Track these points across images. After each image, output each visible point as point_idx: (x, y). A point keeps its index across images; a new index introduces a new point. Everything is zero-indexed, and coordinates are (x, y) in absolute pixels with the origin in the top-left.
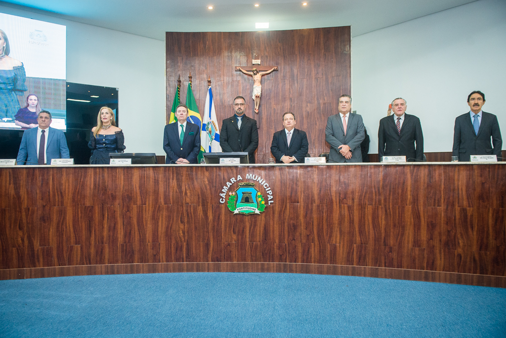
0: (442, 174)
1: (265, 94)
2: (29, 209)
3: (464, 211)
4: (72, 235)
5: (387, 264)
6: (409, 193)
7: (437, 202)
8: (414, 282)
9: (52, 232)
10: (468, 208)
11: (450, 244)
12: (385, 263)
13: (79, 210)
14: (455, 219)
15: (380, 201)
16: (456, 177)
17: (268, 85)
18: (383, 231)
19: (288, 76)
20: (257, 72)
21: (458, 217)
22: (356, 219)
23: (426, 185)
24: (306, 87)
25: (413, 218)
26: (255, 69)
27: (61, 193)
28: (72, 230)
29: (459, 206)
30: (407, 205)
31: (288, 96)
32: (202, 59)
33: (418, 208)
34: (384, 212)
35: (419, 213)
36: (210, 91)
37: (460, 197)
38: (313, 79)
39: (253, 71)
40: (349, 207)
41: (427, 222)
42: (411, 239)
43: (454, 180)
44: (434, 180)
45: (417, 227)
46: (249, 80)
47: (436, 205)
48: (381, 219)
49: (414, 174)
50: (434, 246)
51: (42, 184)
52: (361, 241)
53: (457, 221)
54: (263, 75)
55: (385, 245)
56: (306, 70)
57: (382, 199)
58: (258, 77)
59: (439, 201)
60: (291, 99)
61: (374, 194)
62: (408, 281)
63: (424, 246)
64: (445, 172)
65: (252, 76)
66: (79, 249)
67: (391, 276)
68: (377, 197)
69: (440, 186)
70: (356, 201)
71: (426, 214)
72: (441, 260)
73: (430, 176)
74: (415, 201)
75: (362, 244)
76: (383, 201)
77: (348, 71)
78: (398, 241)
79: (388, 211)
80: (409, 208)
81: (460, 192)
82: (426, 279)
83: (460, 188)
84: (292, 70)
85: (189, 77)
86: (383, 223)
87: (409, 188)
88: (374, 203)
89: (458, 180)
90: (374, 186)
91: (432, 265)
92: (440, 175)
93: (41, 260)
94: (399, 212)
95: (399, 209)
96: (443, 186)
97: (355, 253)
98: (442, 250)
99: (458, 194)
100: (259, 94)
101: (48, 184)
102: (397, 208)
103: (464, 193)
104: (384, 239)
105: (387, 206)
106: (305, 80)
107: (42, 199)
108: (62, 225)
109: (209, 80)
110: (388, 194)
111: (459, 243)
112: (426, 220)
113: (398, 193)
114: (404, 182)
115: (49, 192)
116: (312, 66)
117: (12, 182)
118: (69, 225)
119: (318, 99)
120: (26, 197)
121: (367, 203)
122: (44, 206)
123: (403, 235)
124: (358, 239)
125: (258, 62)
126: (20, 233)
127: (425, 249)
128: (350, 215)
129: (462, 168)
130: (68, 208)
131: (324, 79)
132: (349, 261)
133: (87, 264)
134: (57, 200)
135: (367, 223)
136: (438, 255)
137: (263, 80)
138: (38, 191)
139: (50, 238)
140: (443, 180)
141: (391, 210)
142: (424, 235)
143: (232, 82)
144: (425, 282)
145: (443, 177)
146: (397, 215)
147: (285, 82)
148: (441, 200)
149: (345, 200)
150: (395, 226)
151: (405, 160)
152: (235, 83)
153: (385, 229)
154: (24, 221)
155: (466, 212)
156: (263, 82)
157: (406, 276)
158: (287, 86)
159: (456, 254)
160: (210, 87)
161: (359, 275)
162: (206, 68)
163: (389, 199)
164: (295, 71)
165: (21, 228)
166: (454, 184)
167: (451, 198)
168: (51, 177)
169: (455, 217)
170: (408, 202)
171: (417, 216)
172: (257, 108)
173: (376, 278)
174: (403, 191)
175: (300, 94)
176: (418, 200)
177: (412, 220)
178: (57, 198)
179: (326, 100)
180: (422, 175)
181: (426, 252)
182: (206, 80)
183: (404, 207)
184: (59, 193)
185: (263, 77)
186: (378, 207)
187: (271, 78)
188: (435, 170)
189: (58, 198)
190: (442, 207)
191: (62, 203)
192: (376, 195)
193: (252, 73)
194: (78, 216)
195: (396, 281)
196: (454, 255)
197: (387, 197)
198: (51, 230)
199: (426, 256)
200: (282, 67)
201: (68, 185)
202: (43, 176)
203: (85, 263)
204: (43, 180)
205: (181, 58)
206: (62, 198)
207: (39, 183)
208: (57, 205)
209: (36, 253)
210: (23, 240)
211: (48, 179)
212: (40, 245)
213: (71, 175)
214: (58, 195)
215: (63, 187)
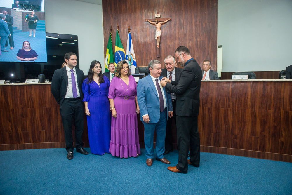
0: (273, 87)
1: (164, 36)
2: (14, 110)
3: (287, 113)
4: (40, 125)
5: (233, 146)
6: (249, 100)
7: (268, 106)
8: (250, 158)
9: (28, 123)
10: (290, 111)
11: (276, 135)
12: (232, 145)
13: (43, 110)
14: (280, 119)
15: (229, 105)
16: (282, 90)
17: (165, 30)
18: (231, 125)
19: (178, 24)
20: (158, 22)
21: (282, 117)
22: (213, 116)
23: (261, 95)
24: (189, 31)
25: (252, 117)
26: (156, 20)
27: (32, 100)
28: (39, 122)
29: (283, 110)
30: (247, 108)
31: (177, 37)
32: (125, 15)
33: (255, 110)
34: (232, 113)
35: (255, 114)
36: (130, 35)
37: (285, 103)
38: (193, 26)
39: (155, 22)
40: (209, 109)
41: (261, 120)
42: (250, 130)
43: (281, 92)
44: (267, 92)
45: (254, 123)
46: (153, 27)
47: (268, 108)
48: (230, 118)
49: (253, 88)
50: (264, 136)
51: (20, 95)
52: (216, 130)
53: (282, 119)
54: (162, 24)
55: (232, 133)
56: (189, 20)
57: (231, 103)
58: (159, 25)
59: (270, 106)
60: (179, 39)
61: (225, 101)
62: (246, 157)
63: (258, 135)
64: (275, 87)
65: (155, 25)
66: (44, 133)
67: (236, 154)
68: (228, 103)
69: (271, 96)
70: (214, 105)
71: (260, 114)
72: (269, 145)
73: (264, 89)
74: (253, 105)
75: (217, 132)
76: (231, 106)
77: (216, 19)
78: (241, 131)
79: (235, 112)
80: (249, 110)
81: (285, 100)
82: (259, 156)
83: (285, 97)
84: (180, 21)
85: (117, 27)
86: (231, 119)
87: (249, 97)
88: (225, 107)
89: (284, 92)
90: (226, 96)
91: (263, 148)
92: (271, 88)
94: (242, 113)
95: (242, 110)
96: (273, 96)
97: (212, 138)
98: (270, 139)
99: (283, 101)
100: (159, 36)
101: (24, 94)
102: (241, 110)
103: (288, 101)
104: (232, 129)
105: (234, 109)
106: (188, 26)
107: (21, 104)
108: (34, 119)
109: (129, 28)
110: (235, 101)
111: (282, 134)
112: (260, 118)
113: (242, 101)
114: (246, 93)
115: (25, 100)
116: (193, 17)
117: (3, 94)
118: (38, 119)
119: (196, 38)
120: (12, 102)
121: (221, 106)
122: (22, 108)
123: (244, 128)
124: (214, 129)
125: (159, 15)
126: (10, 124)
127: (258, 137)
128: (209, 114)
129: (287, 84)
130: (37, 109)
131: (200, 25)
132: (208, 143)
134: (30, 104)
135: (220, 119)
136: (267, 142)
137: (162, 27)
138: (18, 99)
139: (27, 127)
140: (273, 92)
141: (237, 111)
142: (258, 128)
143: (143, 29)
144: (258, 159)
145: (273, 90)
146: (241, 115)
147: (175, 28)
148: (271, 106)
149: (206, 104)
150: (239, 121)
151: (247, 78)
152: (145, 30)
153: (232, 124)
154: (12, 117)
155: (288, 114)
156: (162, 28)
157: (245, 154)
158: (177, 31)
159: (280, 142)
160: (130, 32)
161: (215, 152)
162: (127, 21)
163: (236, 104)
164: (182, 21)
165: (10, 121)
166: (281, 95)
167: (278, 104)
169: (280, 117)
170: (248, 106)
171: (254, 115)
172: (158, 45)
173: (225, 155)
174: (245, 99)
175: (185, 35)
176: (255, 105)
177: (251, 118)
179: (201, 38)
180: (259, 88)
181: (259, 139)
182: (127, 28)
183: (245, 110)
185: (162, 25)
186: (228, 109)
187: (167, 26)
188: (268, 85)
190: (272, 110)
191: (33, 106)
192: (227, 101)
193: (155, 23)
194: (43, 114)
195: (238, 157)
196: (279, 142)
197: (234, 103)
198: (27, 122)
199: (259, 142)
200: (174, 18)
201: (36, 95)
202: (21, 90)
203: (48, 141)
204: (21, 92)
205: (112, 15)
206: (33, 103)
207: (19, 95)
208: (30, 107)
209: (20, 135)
210: (12, 128)
211: (24, 92)
212: (22, 131)
213: (37, 89)
214: (30, 101)
215: (33, 96)
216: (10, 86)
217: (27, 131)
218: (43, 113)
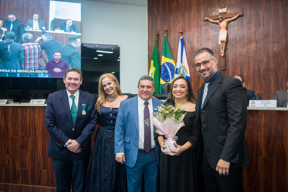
2: (13, 138)
4: (42, 161)
9: (28, 157)
13: (47, 141)
20: (223, 20)
26: (220, 17)
27: (35, 127)
28: (41, 157)
39: (219, 19)
51: (22, 119)
58: (223, 24)
65: (218, 24)
66: (46, 173)
85: (166, 31)
93: (20, 179)
100: (224, 39)
101: (26, 119)
107: (22, 131)
108: (35, 152)
115: (27, 126)
117: (3, 117)
118: (40, 153)
120: (11, 129)
122: (23, 137)
126: (8, 157)
130: (39, 139)
133: (51, 187)
134: (32, 132)
138: (19, 125)
139: (27, 164)
154: (10, 147)
165: (8, 153)
168: (28, 114)
172: (223, 52)
178: (31, 131)
184: (33, 127)
189: (33, 130)
191: (35, 135)
193: (218, 21)
194: (46, 147)
198: (27, 156)
201: (40, 121)
202: (23, 113)
203: (50, 185)
204: (23, 116)
205: (159, 16)
206: (35, 130)
207: (20, 119)
208: (31, 136)
209: (17, 172)
210: (9, 162)
211: (26, 116)
212: (20, 167)
213: (41, 113)
214: (32, 129)
215: (36, 122)
216: (11, 108)
217: (26, 168)
218: (47, 145)
